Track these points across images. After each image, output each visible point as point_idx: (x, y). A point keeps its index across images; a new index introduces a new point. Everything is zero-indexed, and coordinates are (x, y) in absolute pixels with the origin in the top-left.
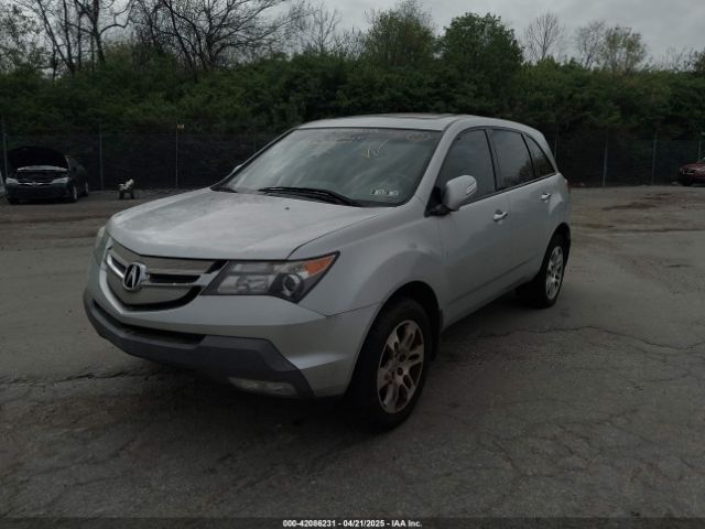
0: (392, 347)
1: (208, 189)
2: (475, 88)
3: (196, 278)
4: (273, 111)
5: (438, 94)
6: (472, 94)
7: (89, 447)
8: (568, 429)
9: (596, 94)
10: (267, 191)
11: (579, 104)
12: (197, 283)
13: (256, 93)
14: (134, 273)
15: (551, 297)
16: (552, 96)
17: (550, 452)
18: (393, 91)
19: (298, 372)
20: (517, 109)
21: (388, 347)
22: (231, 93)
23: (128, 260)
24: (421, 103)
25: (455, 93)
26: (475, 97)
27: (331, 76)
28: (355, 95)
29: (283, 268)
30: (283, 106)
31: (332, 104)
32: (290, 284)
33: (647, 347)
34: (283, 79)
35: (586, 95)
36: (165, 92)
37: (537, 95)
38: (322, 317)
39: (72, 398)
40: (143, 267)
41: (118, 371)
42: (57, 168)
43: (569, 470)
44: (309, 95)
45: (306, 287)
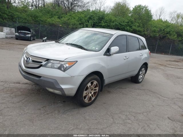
0: (89, 86)
1: (54, 42)
2: (138, 24)
3: (42, 62)
4: (85, 24)
5: (128, 25)
6: (137, 26)
7: (13, 99)
8: (131, 114)
9: (171, 30)
10: (67, 44)
11: (166, 32)
12: (42, 64)
13: (81, 19)
14: (28, 59)
15: (140, 81)
16: (159, 29)
17: (124, 118)
18: (116, 23)
19: (62, 89)
20: (149, 31)
21: (87, 86)
22: (74, 18)
23: (28, 56)
24: (123, 27)
25: (133, 25)
26: (138, 27)
27: (101, 17)
28: (106, 22)
29: (63, 63)
30: (87, 23)
31: (100, 24)
32: (63, 67)
33: (160, 97)
34: (88, 16)
35: (168, 30)
36: (58, 16)
37: (155, 28)
38: (70, 76)
39: (13, 87)
40: (31, 58)
41: (26, 83)
42: (28, 32)
43: (127, 123)
44: (94, 21)
45: (67, 68)
